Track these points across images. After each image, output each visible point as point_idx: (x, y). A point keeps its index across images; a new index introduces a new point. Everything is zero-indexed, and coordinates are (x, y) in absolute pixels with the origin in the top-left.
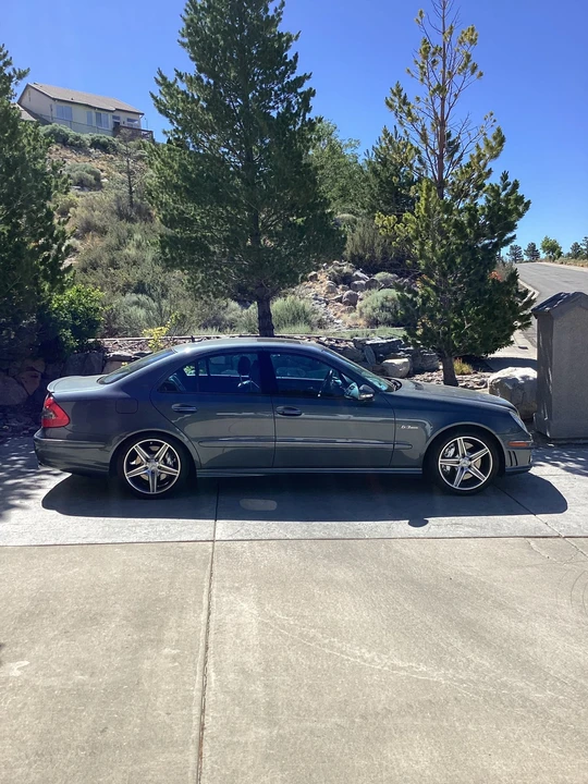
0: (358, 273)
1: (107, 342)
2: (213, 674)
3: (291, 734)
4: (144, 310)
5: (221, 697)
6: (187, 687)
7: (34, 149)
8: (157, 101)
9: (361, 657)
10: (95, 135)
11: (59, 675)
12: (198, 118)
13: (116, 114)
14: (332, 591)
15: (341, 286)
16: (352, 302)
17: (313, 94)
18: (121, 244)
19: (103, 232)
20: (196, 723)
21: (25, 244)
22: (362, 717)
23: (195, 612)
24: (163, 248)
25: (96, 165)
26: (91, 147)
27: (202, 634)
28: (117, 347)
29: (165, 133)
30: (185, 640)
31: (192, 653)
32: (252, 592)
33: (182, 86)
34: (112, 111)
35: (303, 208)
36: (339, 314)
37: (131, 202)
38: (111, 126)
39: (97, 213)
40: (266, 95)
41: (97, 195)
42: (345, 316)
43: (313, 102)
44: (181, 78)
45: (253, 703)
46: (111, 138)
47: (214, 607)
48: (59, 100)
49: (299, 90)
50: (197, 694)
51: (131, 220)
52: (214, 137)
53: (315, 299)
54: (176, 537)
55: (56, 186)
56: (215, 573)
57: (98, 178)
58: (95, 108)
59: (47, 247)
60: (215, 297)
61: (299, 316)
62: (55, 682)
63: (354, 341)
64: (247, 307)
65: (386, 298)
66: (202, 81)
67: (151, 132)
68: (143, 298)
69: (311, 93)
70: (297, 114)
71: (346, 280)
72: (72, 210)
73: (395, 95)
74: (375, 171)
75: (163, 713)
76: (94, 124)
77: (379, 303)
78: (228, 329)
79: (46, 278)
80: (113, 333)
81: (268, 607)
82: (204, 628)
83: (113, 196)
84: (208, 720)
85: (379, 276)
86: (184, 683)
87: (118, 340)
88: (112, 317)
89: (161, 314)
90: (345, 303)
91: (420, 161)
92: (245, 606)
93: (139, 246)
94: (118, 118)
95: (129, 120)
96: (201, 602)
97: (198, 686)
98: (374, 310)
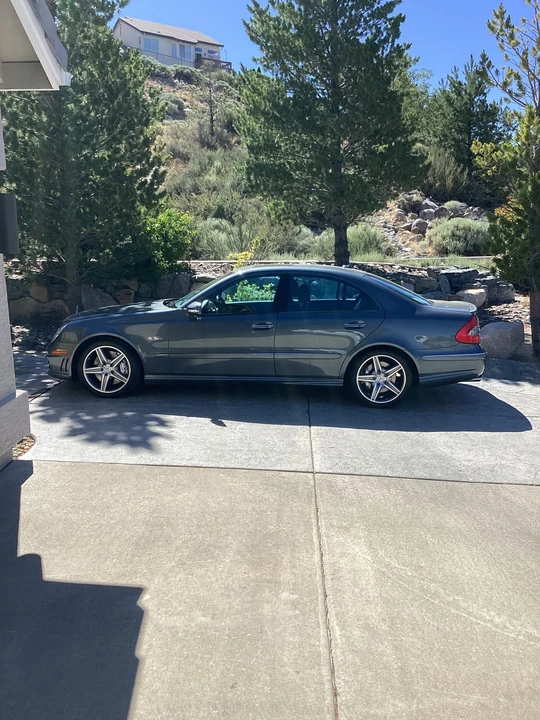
0: (427, 201)
1: (193, 264)
2: (337, 628)
3: (432, 711)
4: (225, 234)
5: (350, 657)
6: (313, 642)
7: (135, 76)
8: (249, 28)
9: (491, 621)
10: (179, 66)
11: (179, 614)
12: (288, 45)
13: (199, 46)
14: (445, 540)
15: (410, 215)
16: (421, 230)
17: (403, 19)
18: (203, 170)
19: (185, 158)
20: (327, 686)
21: (124, 169)
22: (506, 696)
23: (307, 552)
24: (249, 174)
25: (179, 95)
26: (175, 78)
27: (318, 578)
28: (203, 268)
29: (254, 60)
30: (303, 584)
31: (312, 601)
32: (361, 535)
33: (274, 13)
34: (195, 44)
35: (387, 135)
36: (408, 242)
37: (212, 130)
38: (193, 58)
39: (181, 140)
40: (354, 21)
41: (181, 123)
42: (414, 244)
43: (402, 27)
44: (273, 4)
45: (385, 668)
46: (193, 69)
47: (325, 548)
48: (147, 33)
49: (389, 16)
50: (323, 650)
51: (212, 148)
52: (300, 64)
53: (385, 227)
54: (276, 465)
55: (155, 113)
56: (321, 509)
57: (181, 107)
58: (179, 40)
59: (144, 173)
60: (295, 224)
61: (372, 244)
62: (178, 622)
63: (429, 270)
64: (319, 234)
65: (457, 227)
66: (293, 7)
67: (230, 64)
68: (225, 222)
69: (401, 19)
70: (386, 40)
71: (414, 208)
72: (158, 137)
73: (497, 17)
74: (449, 100)
75: (292, 672)
76: (178, 56)
77: (450, 233)
78: (303, 255)
79: (143, 202)
80: (196, 256)
81: (382, 553)
82: (319, 572)
83: (196, 125)
84: (340, 683)
85: (449, 204)
86: (309, 637)
87: (202, 262)
88: (196, 240)
89: (241, 239)
90: (414, 232)
91: (520, 86)
92: (357, 549)
93: (219, 172)
94: (200, 50)
95: (210, 52)
96: (312, 542)
97: (323, 641)
98: (444, 239)
